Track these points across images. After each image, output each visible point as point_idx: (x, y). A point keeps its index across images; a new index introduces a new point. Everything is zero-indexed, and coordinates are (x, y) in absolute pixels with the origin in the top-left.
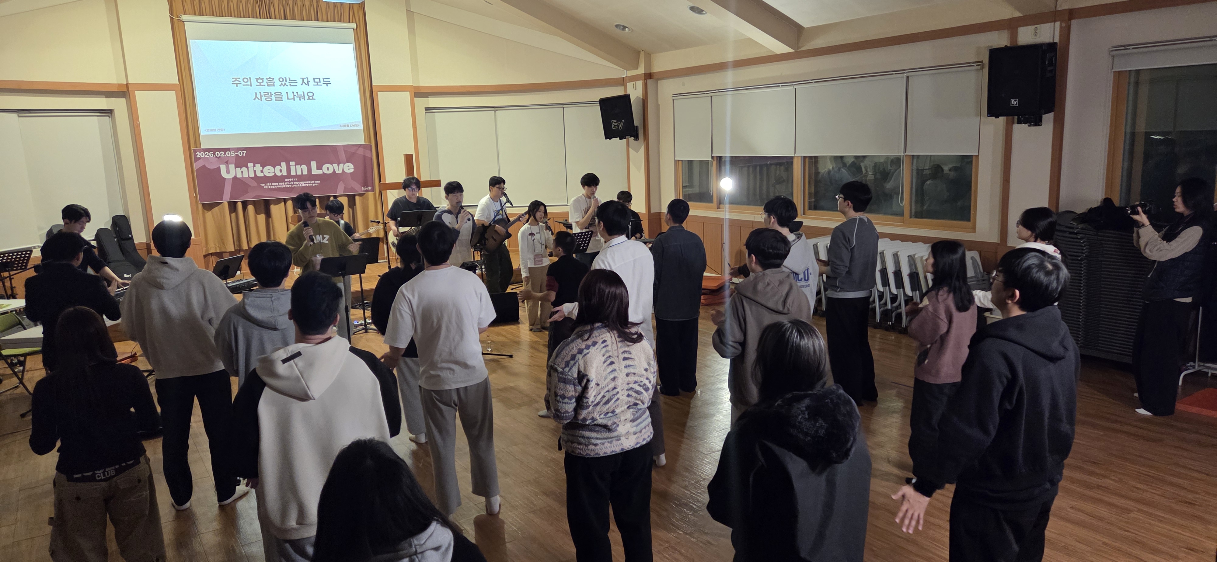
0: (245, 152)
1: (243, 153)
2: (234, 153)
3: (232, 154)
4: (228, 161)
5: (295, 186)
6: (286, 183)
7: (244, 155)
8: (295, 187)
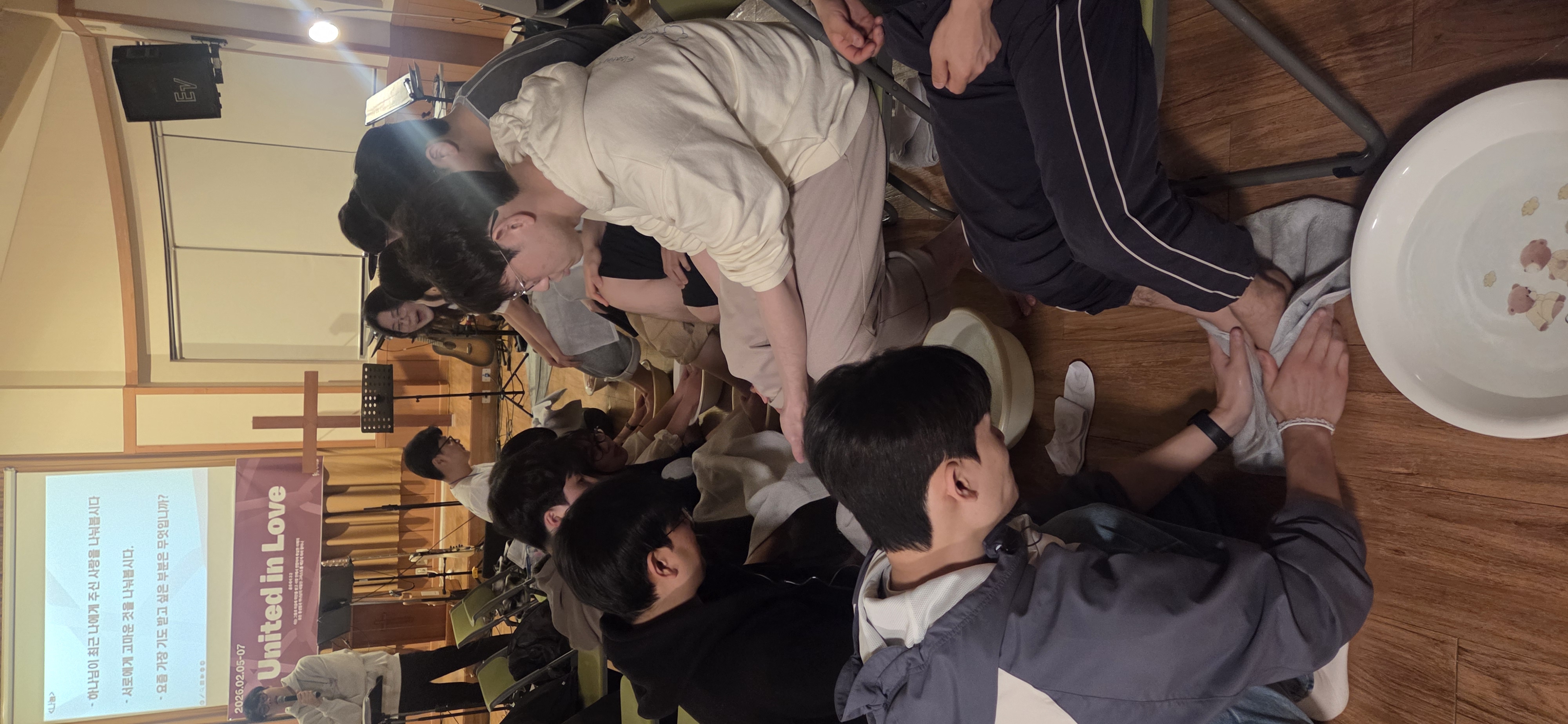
0: (238, 645)
1: (240, 648)
2: (239, 661)
3: (241, 665)
4: (251, 670)
5: (301, 577)
6: (296, 589)
7: (244, 647)
8: (303, 577)
